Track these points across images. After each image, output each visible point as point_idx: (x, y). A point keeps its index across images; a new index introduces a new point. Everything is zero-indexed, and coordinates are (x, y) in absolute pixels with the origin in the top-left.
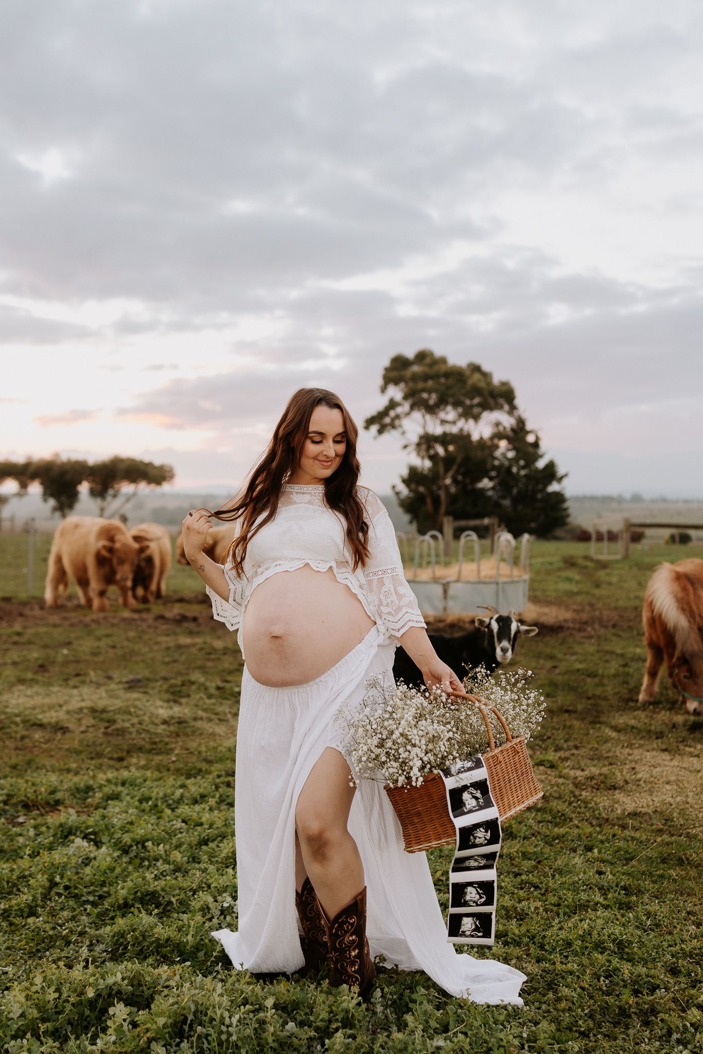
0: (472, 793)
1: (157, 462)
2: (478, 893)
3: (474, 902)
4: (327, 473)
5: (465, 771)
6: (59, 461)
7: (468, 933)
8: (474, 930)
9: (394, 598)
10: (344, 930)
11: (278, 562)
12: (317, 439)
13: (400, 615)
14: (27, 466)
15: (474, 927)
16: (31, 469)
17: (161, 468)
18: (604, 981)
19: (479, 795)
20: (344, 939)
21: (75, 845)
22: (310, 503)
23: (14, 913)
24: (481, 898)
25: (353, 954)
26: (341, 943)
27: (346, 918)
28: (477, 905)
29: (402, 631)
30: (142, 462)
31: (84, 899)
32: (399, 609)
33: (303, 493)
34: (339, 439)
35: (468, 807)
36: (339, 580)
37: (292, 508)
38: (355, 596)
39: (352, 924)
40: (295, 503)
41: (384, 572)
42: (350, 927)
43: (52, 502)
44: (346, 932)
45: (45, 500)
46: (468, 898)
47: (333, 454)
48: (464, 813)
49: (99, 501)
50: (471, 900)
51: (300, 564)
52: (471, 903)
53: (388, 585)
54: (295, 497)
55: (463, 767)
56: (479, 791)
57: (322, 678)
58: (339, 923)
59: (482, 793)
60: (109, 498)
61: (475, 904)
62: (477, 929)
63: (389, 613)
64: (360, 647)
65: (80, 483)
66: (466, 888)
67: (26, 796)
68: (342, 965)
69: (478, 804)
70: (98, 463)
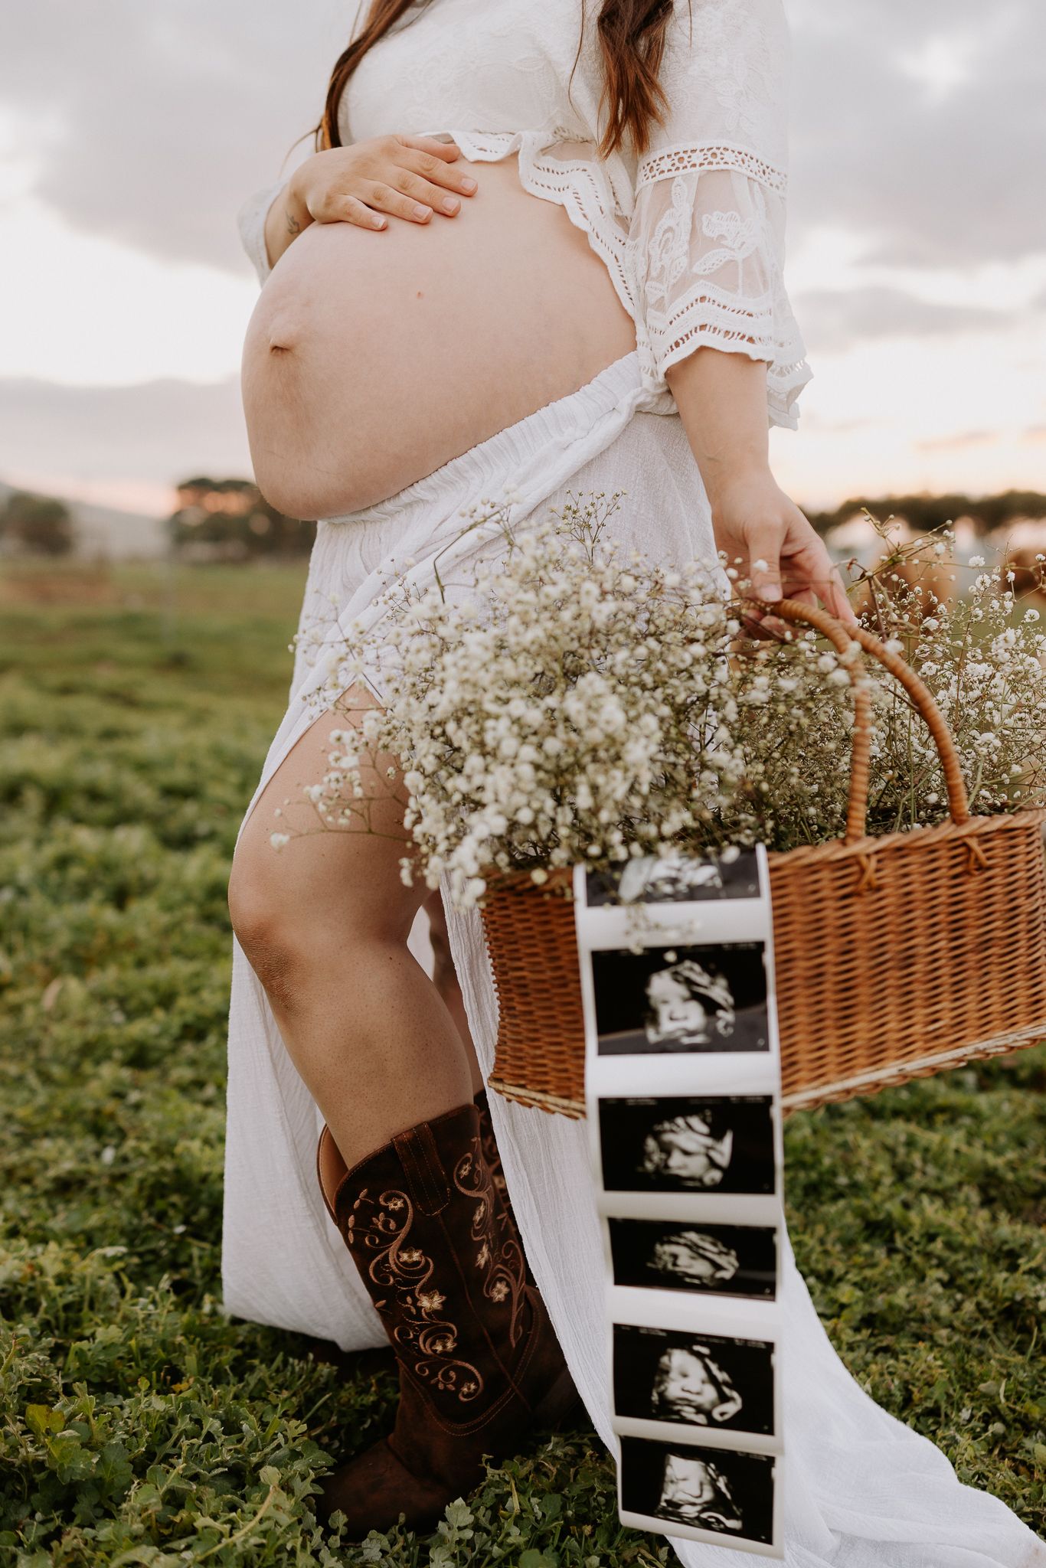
0: (689, 982)
2: (712, 1379)
3: (699, 1410)
5: (676, 897)
7: (690, 1511)
8: (709, 1506)
10: (377, 1232)
15: (708, 1495)
19: (719, 992)
20: (386, 1259)
24: (724, 1399)
27: (373, 1195)
28: (712, 1423)
35: (667, 1026)
41: (681, 160)
42: (392, 1225)
46: (674, 1389)
48: (644, 1048)
50: (689, 1403)
52: (689, 1413)
55: (674, 881)
56: (722, 982)
58: (355, 1212)
59: (732, 989)
61: (701, 1419)
62: (718, 1503)
66: (664, 1353)
68: (404, 1334)
69: (710, 1030)
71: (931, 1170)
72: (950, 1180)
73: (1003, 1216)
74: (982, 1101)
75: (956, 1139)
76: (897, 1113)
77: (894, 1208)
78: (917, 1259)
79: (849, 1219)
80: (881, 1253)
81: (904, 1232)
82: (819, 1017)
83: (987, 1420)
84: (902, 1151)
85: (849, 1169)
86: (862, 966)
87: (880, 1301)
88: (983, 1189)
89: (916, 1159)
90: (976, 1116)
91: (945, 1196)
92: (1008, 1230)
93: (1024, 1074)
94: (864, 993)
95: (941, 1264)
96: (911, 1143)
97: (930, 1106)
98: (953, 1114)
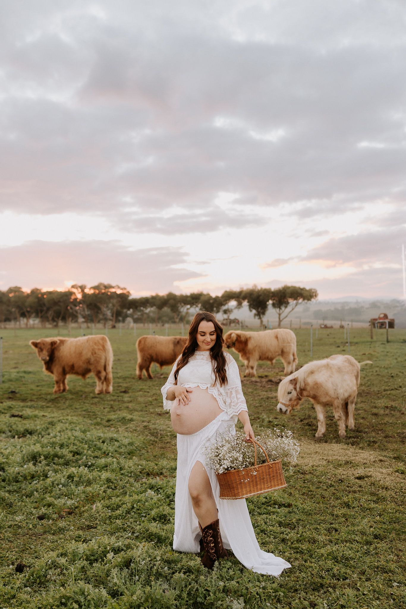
1: (308, 288)
4: (209, 347)
6: (256, 290)
9: (236, 399)
11: (188, 383)
12: (203, 334)
13: (238, 406)
14: (241, 292)
16: (243, 295)
17: (310, 291)
18: (325, 573)
20: (208, 538)
21: (148, 492)
22: (202, 359)
23: (113, 517)
25: (212, 545)
26: (207, 540)
27: (208, 530)
29: (239, 412)
30: (299, 288)
31: (142, 515)
32: (237, 403)
33: (200, 355)
34: (212, 333)
36: (209, 392)
37: (195, 361)
38: (215, 398)
39: (211, 533)
40: (197, 359)
41: (232, 388)
43: (254, 311)
44: (208, 536)
45: (251, 311)
47: (209, 340)
49: (278, 310)
51: (196, 385)
53: (234, 394)
54: (197, 357)
57: (197, 433)
58: (205, 532)
60: (283, 308)
63: (234, 406)
64: (214, 421)
65: (268, 301)
67: (149, 470)
68: (208, 549)
70: (276, 289)
71: (271, 522)
72: (274, 523)
73: (282, 527)
74: (279, 510)
75: (274, 517)
76: (264, 514)
77: (265, 528)
78: (269, 535)
79: (258, 530)
80: (263, 535)
81: (267, 531)
82: (253, 485)
83: (280, 552)
84: (265, 519)
85: (257, 523)
86: (258, 479)
87: (264, 541)
88: (279, 525)
89: (268, 520)
90: (278, 513)
91: (273, 526)
92: (283, 529)
93: (286, 505)
94: (258, 483)
95: (273, 535)
96: (267, 518)
97: (270, 512)
98: (274, 513)
